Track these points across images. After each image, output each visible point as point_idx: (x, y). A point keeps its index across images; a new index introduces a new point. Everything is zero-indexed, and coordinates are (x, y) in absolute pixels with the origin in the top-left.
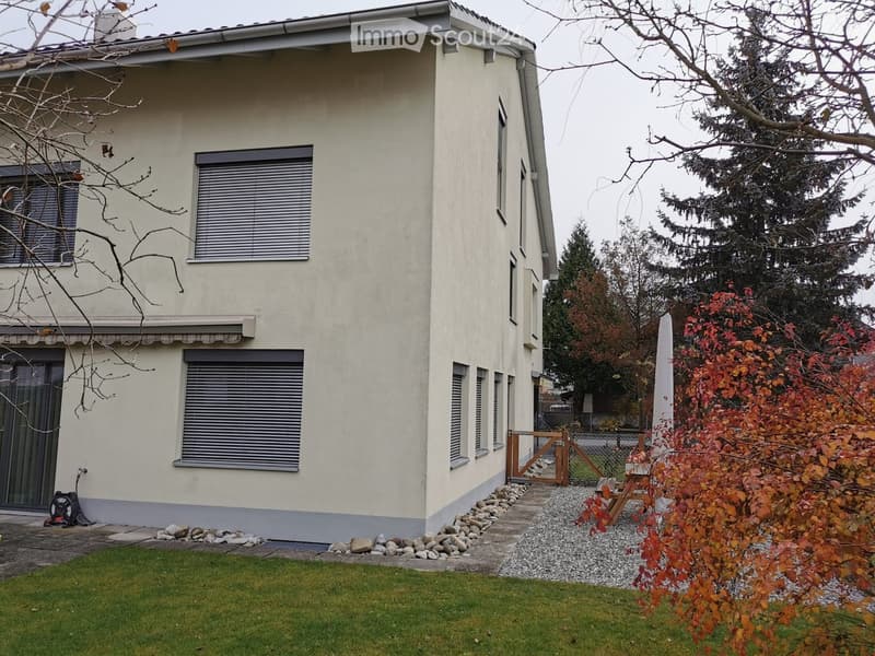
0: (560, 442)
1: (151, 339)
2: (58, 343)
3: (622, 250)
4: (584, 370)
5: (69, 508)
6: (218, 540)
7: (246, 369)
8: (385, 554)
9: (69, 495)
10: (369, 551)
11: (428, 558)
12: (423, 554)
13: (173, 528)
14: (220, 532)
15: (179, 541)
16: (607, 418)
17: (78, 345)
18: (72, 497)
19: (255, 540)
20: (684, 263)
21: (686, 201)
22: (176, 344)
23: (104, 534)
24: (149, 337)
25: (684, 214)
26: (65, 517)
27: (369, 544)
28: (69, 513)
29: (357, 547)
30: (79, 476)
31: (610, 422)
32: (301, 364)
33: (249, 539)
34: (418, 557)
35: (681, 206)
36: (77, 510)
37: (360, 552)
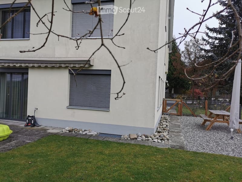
0: (180, 102)
1: (58, 65)
2: (26, 66)
3: (191, 44)
4: (173, 81)
5: (33, 121)
6: (84, 133)
7: (90, 76)
8: (142, 140)
9: (32, 116)
10: (136, 139)
11: (158, 142)
12: (156, 140)
13: (68, 128)
14: (83, 130)
15: (71, 133)
16: (178, 95)
17: (33, 67)
18: (33, 117)
19: (96, 133)
20: (212, 48)
21: (213, 29)
22: (66, 67)
23: (45, 130)
24: (57, 65)
25: (212, 33)
26: (31, 124)
27: (136, 137)
28: (33, 122)
29: (132, 137)
30: (35, 111)
31: (180, 96)
32: (110, 75)
33: (94, 133)
34: (154, 141)
35: (211, 30)
36: (35, 122)
37: (133, 139)
